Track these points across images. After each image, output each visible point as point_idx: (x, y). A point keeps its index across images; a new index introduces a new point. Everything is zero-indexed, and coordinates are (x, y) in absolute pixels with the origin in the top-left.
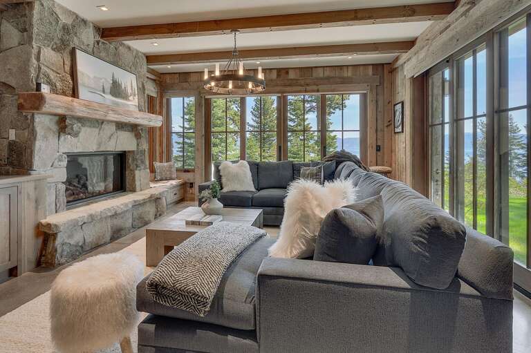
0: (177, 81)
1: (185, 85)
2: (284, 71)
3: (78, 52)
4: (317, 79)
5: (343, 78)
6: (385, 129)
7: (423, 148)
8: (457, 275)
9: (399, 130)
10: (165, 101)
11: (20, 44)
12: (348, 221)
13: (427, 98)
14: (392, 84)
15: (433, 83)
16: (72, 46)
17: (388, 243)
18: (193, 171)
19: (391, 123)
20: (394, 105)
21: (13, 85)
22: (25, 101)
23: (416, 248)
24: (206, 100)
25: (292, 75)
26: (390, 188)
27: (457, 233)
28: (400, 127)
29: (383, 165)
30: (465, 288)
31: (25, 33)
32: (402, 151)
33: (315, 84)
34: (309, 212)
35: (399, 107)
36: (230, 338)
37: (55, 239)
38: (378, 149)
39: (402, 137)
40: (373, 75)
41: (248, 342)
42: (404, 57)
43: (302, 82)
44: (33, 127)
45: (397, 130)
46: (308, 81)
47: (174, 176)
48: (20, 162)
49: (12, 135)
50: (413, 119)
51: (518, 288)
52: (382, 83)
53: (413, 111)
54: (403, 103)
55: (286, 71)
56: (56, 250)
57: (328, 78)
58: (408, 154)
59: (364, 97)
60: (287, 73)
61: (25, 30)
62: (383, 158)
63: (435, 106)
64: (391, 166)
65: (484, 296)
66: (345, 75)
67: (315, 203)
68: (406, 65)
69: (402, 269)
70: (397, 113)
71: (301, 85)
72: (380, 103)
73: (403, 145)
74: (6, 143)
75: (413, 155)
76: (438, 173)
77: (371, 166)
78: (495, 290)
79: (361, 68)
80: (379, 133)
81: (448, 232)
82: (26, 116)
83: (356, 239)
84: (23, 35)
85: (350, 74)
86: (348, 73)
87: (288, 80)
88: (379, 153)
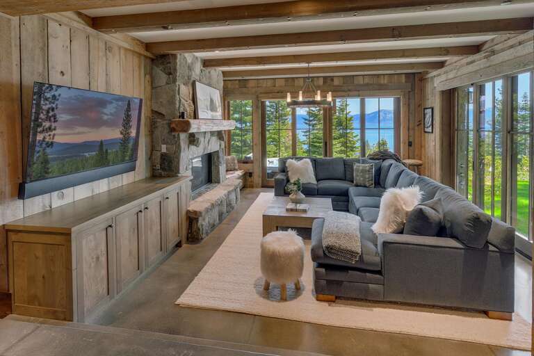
0: (237, 86)
1: (244, 90)
2: (329, 79)
3: (197, 83)
4: (357, 85)
5: (381, 85)
6: (416, 128)
7: (450, 147)
8: (487, 242)
9: (429, 130)
10: (226, 102)
11: (167, 83)
12: (428, 214)
13: (454, 107)
14: (422, 90)
15: (458, 94)
16: (192, 79)
17: (448, 225)
18: (252, 162)
19: (421, 123)
20: (424, 109)
21: (163, 113)
22: (177, 126)
23: (467, 228)
24: (263, 102)
25: (336, 82)
26: (442, 192)
27: (488, 221)
28: (430, 128)
29: (414, 158)
30: (491, 248)
31: (171, 76)
32: (432, 148)
33: (356, 90)
34: (399, 207)
35: (429, 112)
36: (367, 274)
37: (197, 221)
38: (410, 144)
39: (431, 137)
40: (406, 82)
41: (378, 276)
42: (435, 73)
43: (346, 89)
44: (179, 143)
45: (426, 130)
46: (350, 88)
47: (237, 167)
48: (169, 167)
49: (164, 149)
50: (442, 123)
51: (518, 250)
52: (413, 89)
53: (442, 117)
54: (432, 109)
55: (332, 78)
56: (199, 230)
57: (367, 85)
58: (438, 151)
59: (397, 102)
60: (332, 80)
61: (170, 74)
62: (414, 152)
63: (460, 113)
64: (420, 159)
65: (501, 251)
66: (382, 82)
67: (402, 202)
68: (435, 78)
69: (458, 239)
70: (427, 116)
71: (344, 91)
72: (412, 107)
73: (433, 143)
74: (159, 154)
75: (442, 152)
76: (462, 167)
77: (404, 159)
78: (506, 248)
79: (396, 76)
80: (410, 131)
81: (484, 220)
82: (174, 136)
83: (431, 223)
84: (169, 78)
85: (386, 82)
86: (384, 81)
87: (334, 86)
88: (411, 148)
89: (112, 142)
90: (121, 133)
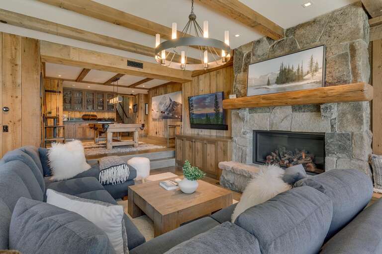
89: (211, 114)
90: (215, 110)
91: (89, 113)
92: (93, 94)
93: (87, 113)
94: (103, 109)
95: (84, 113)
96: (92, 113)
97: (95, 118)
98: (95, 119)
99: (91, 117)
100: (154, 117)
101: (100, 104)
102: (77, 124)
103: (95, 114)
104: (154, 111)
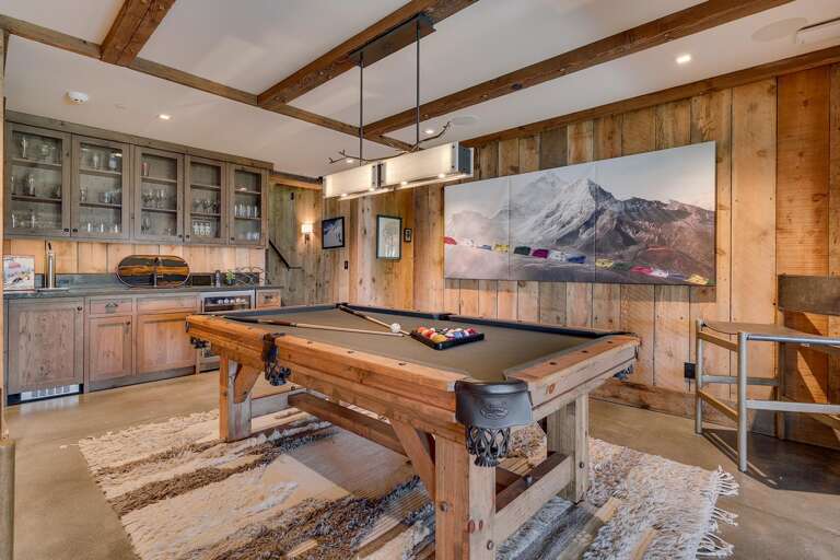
91: (152, 251)
92: (174, 161)
93: (141, 251)
94: (217, 235)
95: (127, 252)
96: (164, 252)
97: (180, 271)
98: (181, 278)
99: (163, 270)
100: (461, 269)
101: (200, 210)
102: (98, 307)
103: (179, 252)
104: (464, 243)
